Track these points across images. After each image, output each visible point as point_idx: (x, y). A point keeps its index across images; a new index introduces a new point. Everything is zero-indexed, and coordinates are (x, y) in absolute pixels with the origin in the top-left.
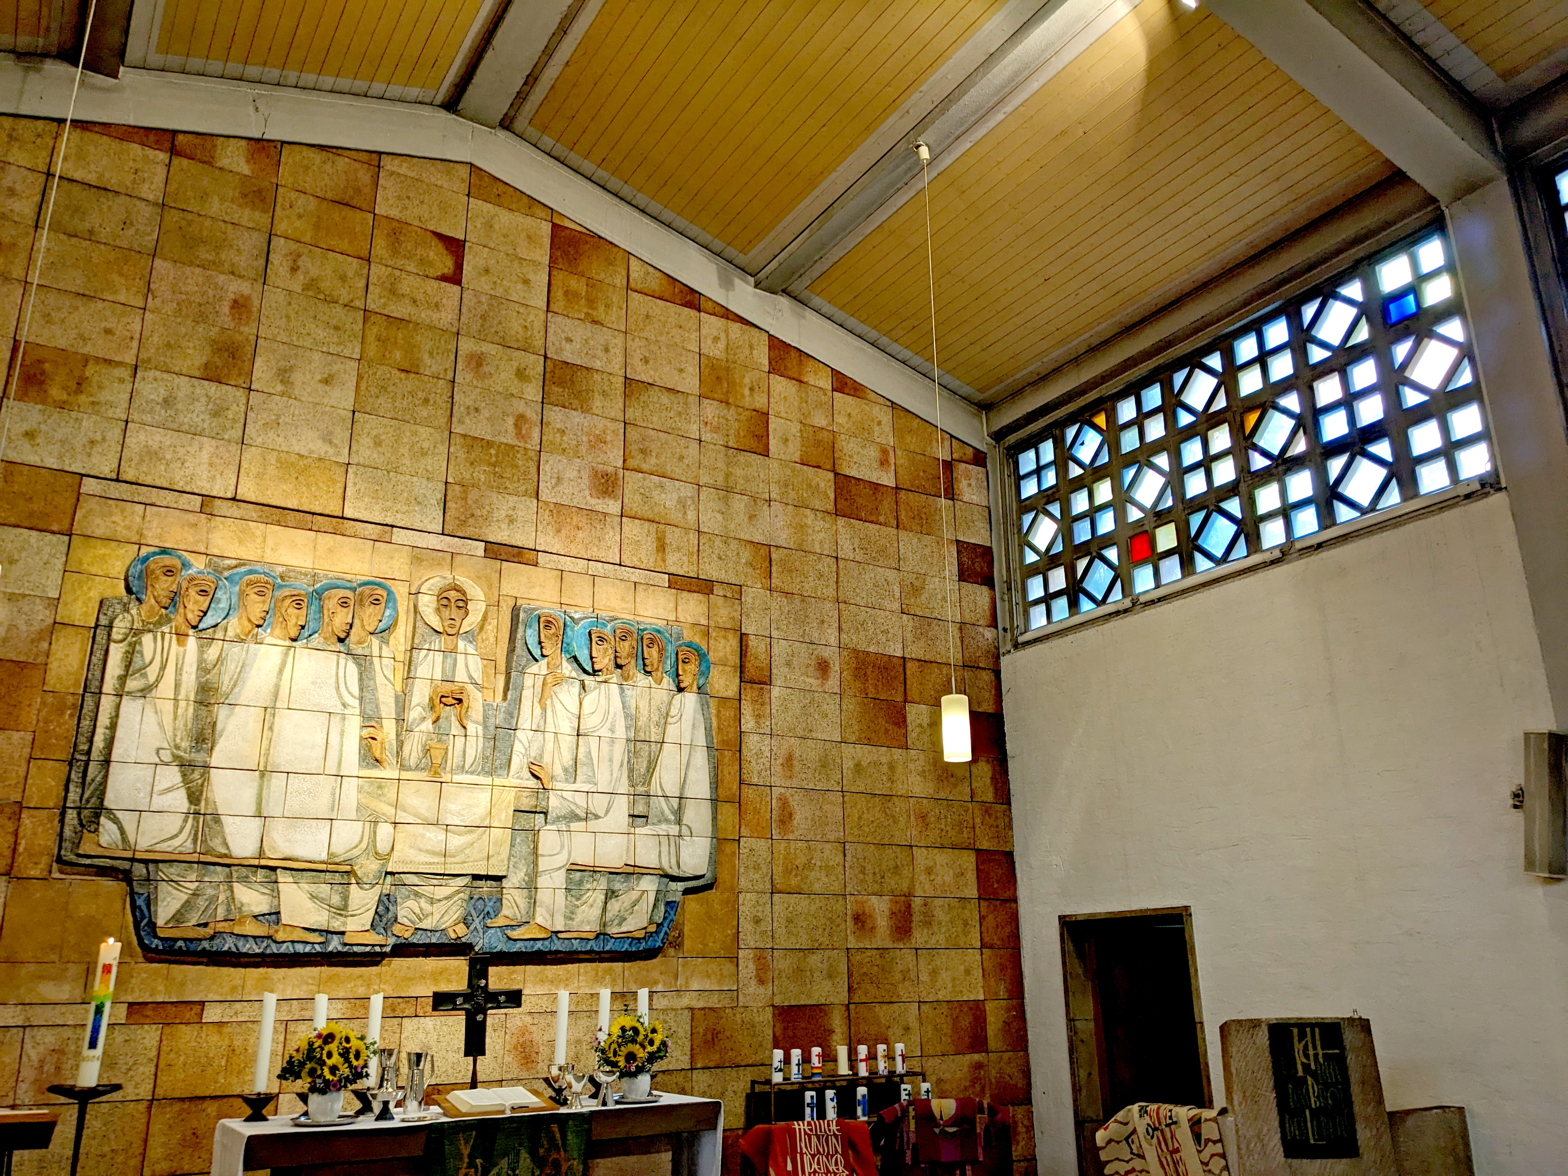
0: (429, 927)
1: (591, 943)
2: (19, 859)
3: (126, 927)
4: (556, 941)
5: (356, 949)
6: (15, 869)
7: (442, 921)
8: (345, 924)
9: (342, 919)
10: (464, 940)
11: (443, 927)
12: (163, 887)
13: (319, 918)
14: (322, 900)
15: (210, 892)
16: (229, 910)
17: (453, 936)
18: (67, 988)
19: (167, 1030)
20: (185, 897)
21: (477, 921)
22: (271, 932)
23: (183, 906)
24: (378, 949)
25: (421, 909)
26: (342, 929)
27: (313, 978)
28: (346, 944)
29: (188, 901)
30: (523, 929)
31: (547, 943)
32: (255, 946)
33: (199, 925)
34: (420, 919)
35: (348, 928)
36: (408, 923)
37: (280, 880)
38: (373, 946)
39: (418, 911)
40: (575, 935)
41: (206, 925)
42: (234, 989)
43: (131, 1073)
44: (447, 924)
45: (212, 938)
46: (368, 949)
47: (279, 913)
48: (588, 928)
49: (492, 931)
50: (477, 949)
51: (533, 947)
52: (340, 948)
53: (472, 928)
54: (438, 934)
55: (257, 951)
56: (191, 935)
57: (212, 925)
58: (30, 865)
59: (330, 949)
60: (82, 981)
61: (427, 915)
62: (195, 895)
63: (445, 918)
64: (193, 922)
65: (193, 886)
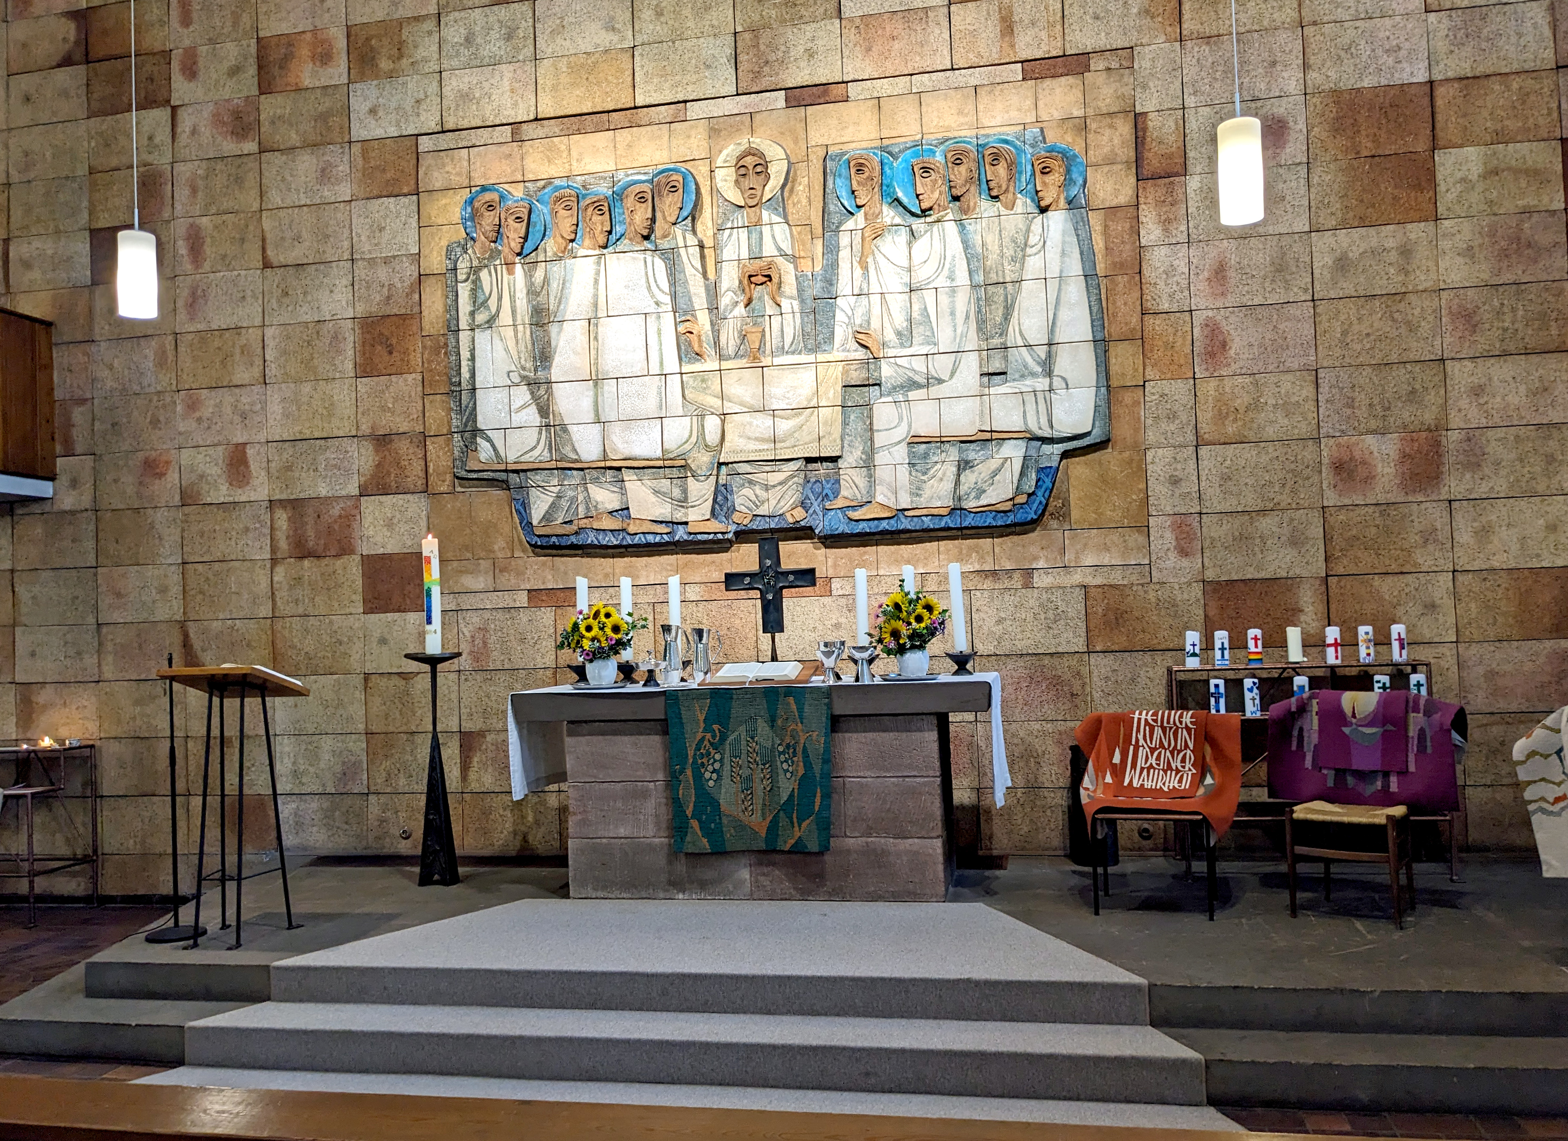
0: (767, 513)
1: (945, 519)
2: (431, 479)
3: (516, 528)
4: (903, 520)
5: (699, 537)
6: (430, 487)
7: (779, 506)
8: (686, 515)
9: (683, 510)
10: (803, 523)
11: (781, 512)
12: (533, 492)
13: (663, 511)
14: (664, 494)
15: (571, 493)
16: (588, 508)
17: (791, 520)
18: (481, 579)
19: (559, 611)
20: (551, 499)
21: (816, 504)
22: (625, 526)
23: (550, 507)
24: (720, 536)
25: (757, 496)
26: (684, 520)
27: (671, 565)
28: (691, 534)
29: (553, 503)
30: (865, 509)
31: (892, 521)
32: (613, 539)
33: (565, 523)
34: (757, 506)
35: (690, 519)
36: (747, 511)
37: (625, 478)
38: (715, 533)
39: (753, 498)
40: (925, 512)
41: (571, 522)
42: (606, 576)
43: (537, 646)
44: (784, 509)
45: (576, 533)
46: (711, 537)
47: (628, 508)
48: (939, 504)
49: (832, 513)
50: (817, 531)
51: (877, 527)
52: (686, 537)
53: (811, 511)
54: (777, 519)
55: (615, 543)
56: (560, 531)
57: (576, 522)
58: (439, 483)
59: (677, 538)
60: (491, 573)
61: (763, 503)
62: (559, 497)
63: (782, 504)
64: (560, 521)
65: (556, 489)
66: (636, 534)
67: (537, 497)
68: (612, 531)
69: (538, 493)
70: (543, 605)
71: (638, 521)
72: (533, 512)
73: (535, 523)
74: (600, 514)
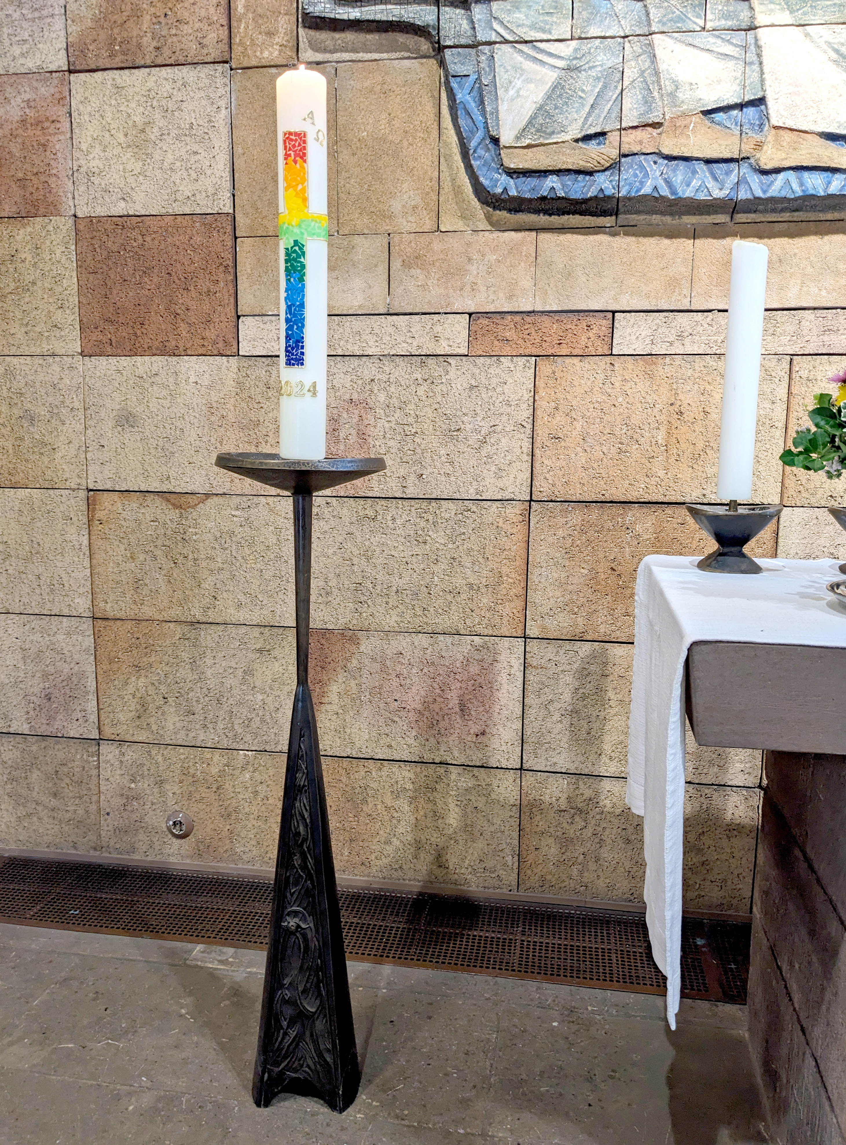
15: (604, 60)
16: (648, 102)
19: (546, 367)
20: (552, 76)
22: (747, 149)
23: (549, 97)
29: (557, 86)
33: (587, 138)
37: (761, 19)
41: (599, 136)
45: (614, 166)
47: (761, 101)
56: (569, 161)
57: (613, 138)
60: (382, 269)
62: (572, 70)
64: (575, 132)
65: (566, 49)
66: (777, 171)
67: (518, 69)
68: (708, 161)
69: (519, 58)
70: (507, 350)
71: (787, 136)
72: (503, 108)
73: (506, 138)
74: (684, 115)
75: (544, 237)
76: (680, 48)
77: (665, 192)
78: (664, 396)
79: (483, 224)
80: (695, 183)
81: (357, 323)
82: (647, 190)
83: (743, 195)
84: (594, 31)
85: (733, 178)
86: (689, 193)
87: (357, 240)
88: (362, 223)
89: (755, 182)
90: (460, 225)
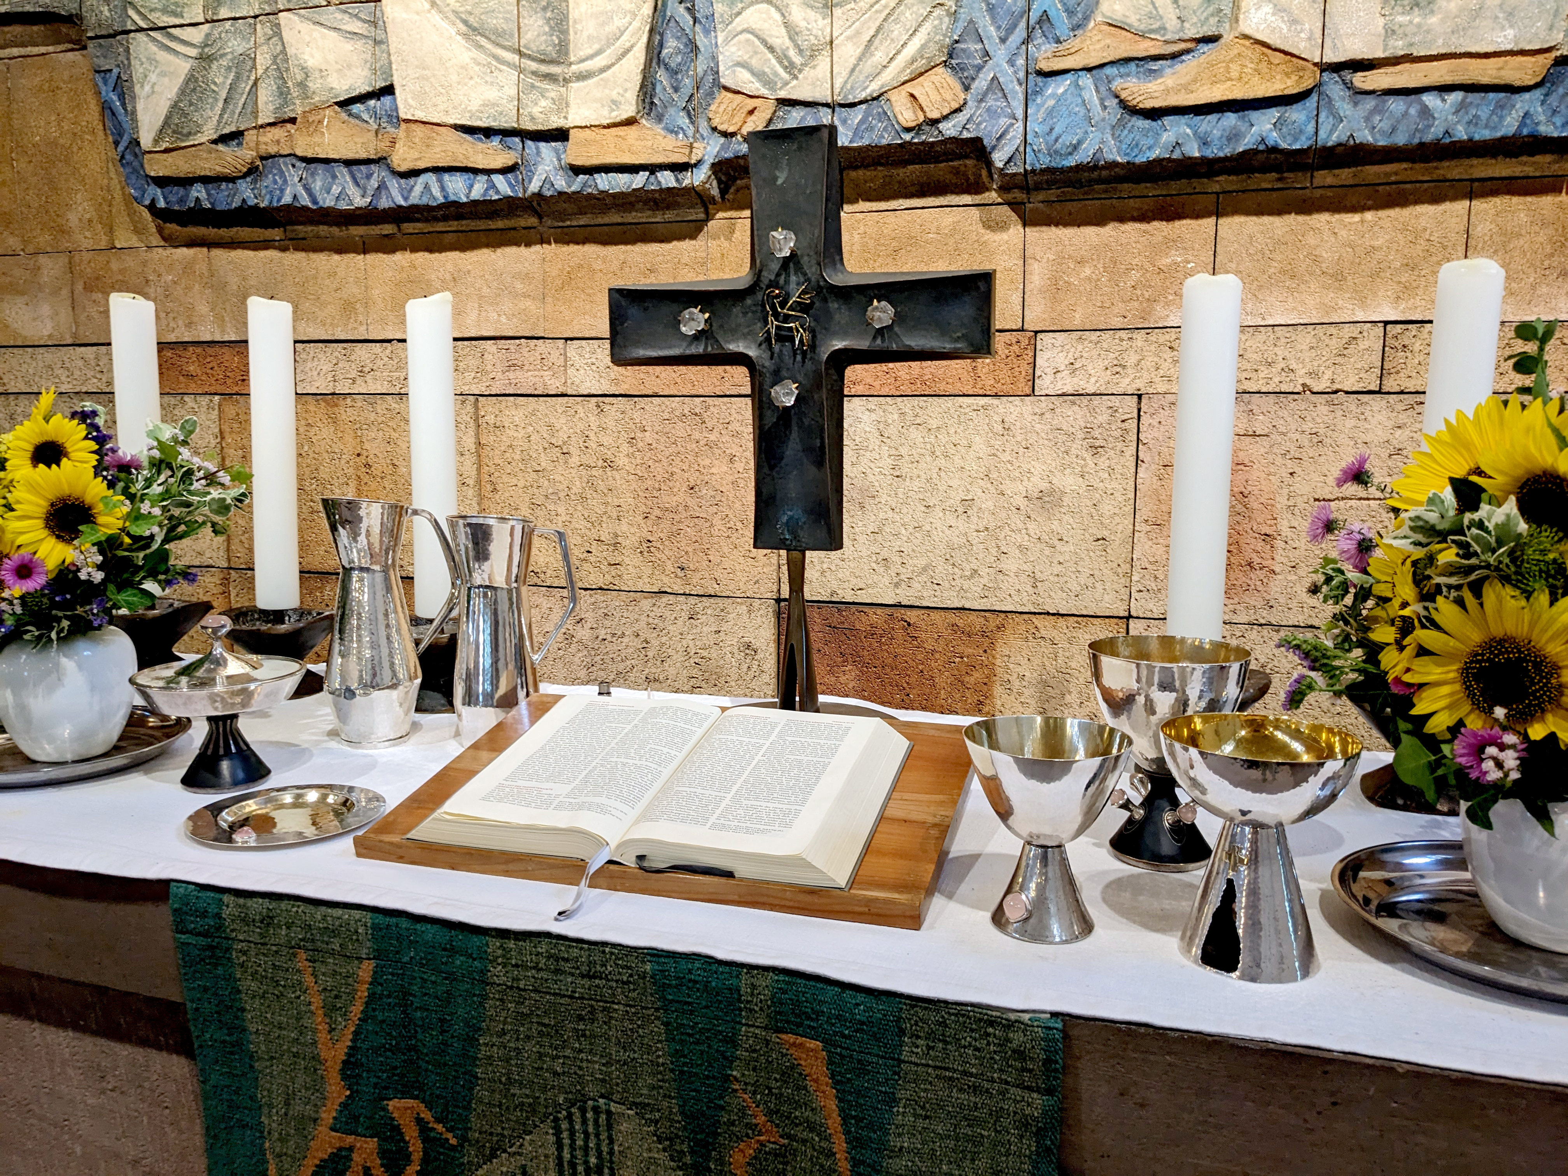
0: (822, 94)
4: (1344, 107)
5: (604, 182)
9: (553, 90)
10: (949, 129)
11: (874, 88)
12: (141, 45)
15: (236, 45)
16: (283, 93)
17: (907, 116)
21: (1000, 54)
22: (384, 146)
23: (182, 92)
24: (667, 179)
25: (792, 31)
26: (555, 122)
27: (527, 277)
28: (577, 170)
29: (191, 78)
30: (1189, 66)
32: (352, 190)
33: (224, 139)
34: (790, 67)
35: (573, 118)
36: (754, 86)
38: (653, 169)
39: (780, 39)
40: (1439, 73)
41: (236, 136)
42: (347, 310)
44: (887, 77)
45: (252, 171)
46: (639, 180)
47: (391, 89)
50: (999, 158)
52: (561, 183)
53: (981, 83)
54: (857, 115)
56: (208, 165)
57: (250, 137)
59: (534, 187)
60: (67, 292)
61: (813, 53)
62: (205, 59)
63: (879, 56)
64: (209, 133)
65: (196, 35)
66: (415, 173)
67: (151, 60)
68: (349, 163)
69: (153, 48)
70: (193, 388)
71: (419, 130)
72: (140, 106)
73: (146, 140)
74: (317, 108)
75: (217, 252)
76: (306, 27)
77: (306, 201)
78: (349, 445)
79: (156, 240)
80: (336, 190)
81: (48, 356)
82: (287, 199)
83: (384, 203)
84: (224, 13)
85: (374, 183)
86: (328, 202)
87: (42, 260)
88: (44, 239)
89: (394, 185)
90: (134, 241)
